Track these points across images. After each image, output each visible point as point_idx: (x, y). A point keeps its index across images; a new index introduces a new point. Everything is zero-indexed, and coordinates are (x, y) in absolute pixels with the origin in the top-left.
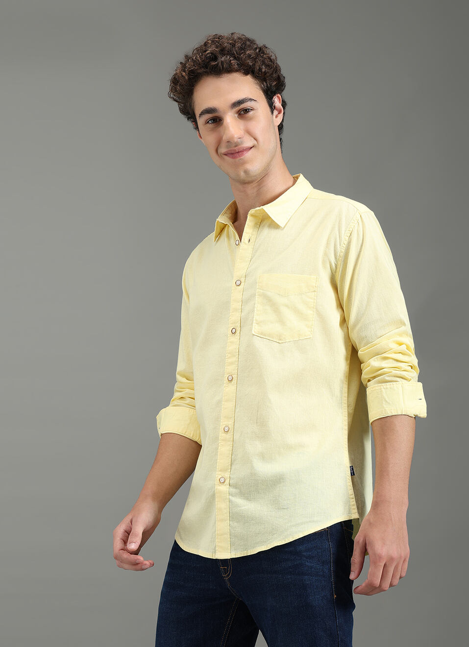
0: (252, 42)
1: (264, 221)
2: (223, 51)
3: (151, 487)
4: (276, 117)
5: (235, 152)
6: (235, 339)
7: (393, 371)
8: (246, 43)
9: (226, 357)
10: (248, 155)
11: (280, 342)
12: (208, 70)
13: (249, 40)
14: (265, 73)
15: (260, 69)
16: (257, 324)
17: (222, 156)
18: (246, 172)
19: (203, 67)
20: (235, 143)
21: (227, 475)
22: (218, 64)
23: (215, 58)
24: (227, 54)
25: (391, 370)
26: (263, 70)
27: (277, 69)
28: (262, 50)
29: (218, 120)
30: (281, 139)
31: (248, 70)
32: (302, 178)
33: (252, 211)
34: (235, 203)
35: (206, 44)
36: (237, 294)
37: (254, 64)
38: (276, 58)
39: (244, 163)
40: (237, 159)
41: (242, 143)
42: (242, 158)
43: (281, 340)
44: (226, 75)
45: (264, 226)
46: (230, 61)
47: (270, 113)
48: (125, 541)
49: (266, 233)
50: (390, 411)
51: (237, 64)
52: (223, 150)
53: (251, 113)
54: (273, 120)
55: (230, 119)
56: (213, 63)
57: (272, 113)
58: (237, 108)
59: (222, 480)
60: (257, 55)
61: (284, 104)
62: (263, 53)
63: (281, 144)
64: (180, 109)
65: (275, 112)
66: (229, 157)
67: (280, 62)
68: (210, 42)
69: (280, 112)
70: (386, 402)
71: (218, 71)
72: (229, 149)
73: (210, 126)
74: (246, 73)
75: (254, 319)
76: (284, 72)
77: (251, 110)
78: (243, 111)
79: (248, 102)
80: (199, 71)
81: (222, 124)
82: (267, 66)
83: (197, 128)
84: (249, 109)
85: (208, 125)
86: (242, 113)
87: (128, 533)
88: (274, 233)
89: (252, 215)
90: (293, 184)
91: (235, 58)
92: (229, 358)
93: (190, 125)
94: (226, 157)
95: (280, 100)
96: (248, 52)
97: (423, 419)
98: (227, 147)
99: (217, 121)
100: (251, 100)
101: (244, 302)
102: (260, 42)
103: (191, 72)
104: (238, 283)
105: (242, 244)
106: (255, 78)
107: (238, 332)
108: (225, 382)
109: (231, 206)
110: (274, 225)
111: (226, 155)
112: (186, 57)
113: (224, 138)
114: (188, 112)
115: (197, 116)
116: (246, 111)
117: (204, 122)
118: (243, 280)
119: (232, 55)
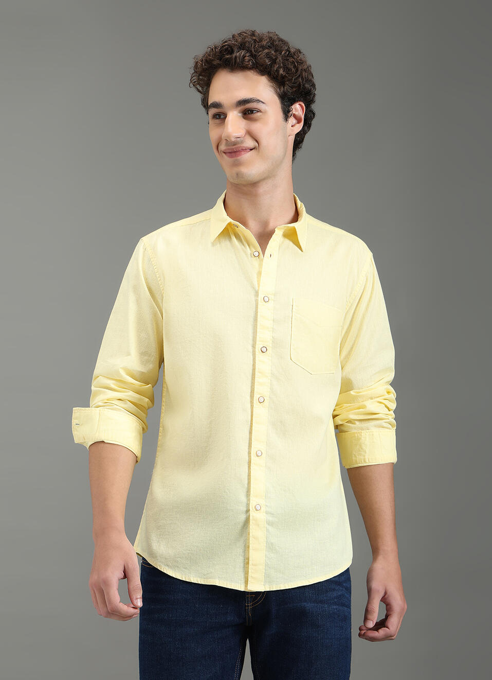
2: (242, 46)
4: (293, 125)
5: (233, 151)
9: (256, 376)
12: (223, 63)
14: (283, 77)
16: (294, 349)
17: (221, 154)
19: (219, 59)
20: (233, 142)
21: (262, 502)
22: (231, 58)
23: (231, 51)
24: (244, 49)
26: (281, 73)
36: (266, 311)
37: (272, 65)
41: (241, 143)
42: (239, 158)
44: (238, 71)
46: (245, 57)
51: (252, 62)
52: (223, 147)
53: (258, 115)
56: (229, 56)
59: (258, 508)
66: (228, 155)
69: (299, 122)
72: (228, 147)
73: (216, 121)
74: (261, 73)
77: (258, 111)
79: (255, 103)
80: (215, 62)
86: (247, 113)
95: (303, 109)
98: (226, 145)
99: (221, 116)
101: (276, 322)
104: (266, 299)
106: (272, 80)
107: (269, 352)
111: (224, 153)
113: (224, 135)
116: (252, 111)
119: (249, 51)
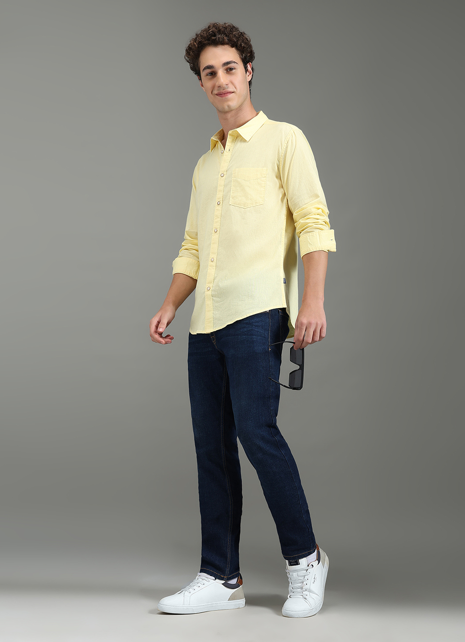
0: (237, 29)
1: (238, 138)
2: (219, 31)
3: (171, 298)
4: (248, 76)
5: (222, 94)
6: (219, 208)
7: (314, 225)
8: (233, 28)
9: (214, 219)
10: (230, 96)
11: (245, 208)
12: (210, 42)
14: (244, 47)
15: (241, 45)
17: (215, 96)
18: (229, 106)
19: (207, 40)
20: (223, 88)
21: (211, 285)
22: (216, 39)
23: (215, 36)
24: (222, 33)
25: (313, 224)
27: (250, 46)
28: (242, 34)
30: (250, 90)
31: (233, 45)
32: (261, 113)
33: (230, 132)
34: (223, 130)
35: (209, 27)
36: (222, 182)
37: (237, 41)
39: (228, 100)
40: (224, 98)
41: (228, 88)
42: (226, 97)
43: (245, 206)
44: (221, 46)
45: (238, 141)
46: (224, 38)
47: (245, 73)
48: (157, 327)
49: (240, 145)
50: (312, 249)
51: (228, 40)
52: (216, 92)
53: (234, 71)
54: (246, 77)
55: (221, 73)
56: (213, 38)
58: (226, 67)
59: (209, 288)
60: (240, 36)
61: (252, 69)
62: (243, 36)
63: (250, 93)
65: (248, 73)
66: (219, 96)
67: (252, 43)
69: (250, 74)
70: (310, 243)
71: (216, 43)
72: (219, 92)
73: (209, 77)
74: (232, 46)
75: (231, 195)
76: (254, 49)
77: (234, 69)
78: (229, 70)
79: (232, 64)
80: (205, 42)
81: (216, 76)
82: (246, 43)
83: (200, 79)
85: (207, 76)
87: (159, 322)
88: (243, 144)
89: (230, 135)
90: (257, 115)
91: (226, 36)
92: (216, 219)
93: (196, 77)
95: (251, 66)
96: (234, 33)
97: (333, 252)
98: (218, 90)
99: (213, 74)
100: (234, 62)
101: (225, 186)
102: (241, 30)
103: (200, 42)
104: (222, 175)
105: (225, 152)
106: (238, 50)
107: (221, 204)
108: (213, 233)
109: (220, 131)
110: (244, 140)
111: (217, 95)
112: (196, 35)
113: (216, 84)
114: (196, 70)
115: (201, 71)
116: (231, 69)
117: (205, 75)
118: (225, 173)
119: (225, 34)
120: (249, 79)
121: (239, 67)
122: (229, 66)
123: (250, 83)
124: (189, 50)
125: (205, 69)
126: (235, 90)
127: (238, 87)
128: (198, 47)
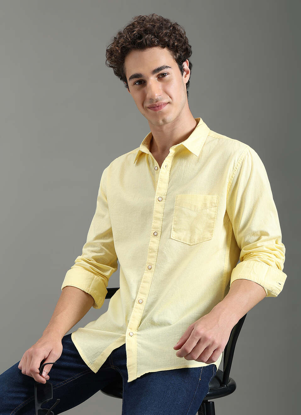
0: (167, 21)
2: (147, 31)
4: (185, 77)
5: (156, 106)
8: (163, 23)
9: (148, 252)
10: (165, 108)
11: (191, 244)
12: (135, 46)
13: (165, 20)
15: (174, 44)
16: (174, 231)
17: (146, 109)
18: (164, 120)
19: (132, 43)
20: (156, 100)
22: (142, 41)
23: (140, 37)
24: (149, 33)
26: (176, 44)
27: (186, 42)
28: (174, 27)
29: (143, 82)
30: (187, 92)
31: (164, 45)
35: (133, 24)
36: (159, 207)
37: (169, 40)
38: (185, 33)
39: (162, 114)
40: (157, 112)
41: (161, 100)
42: (161, 110)
43: (191, 243)
44: (149, 49)
46: (152, 39)
51: (157, 41)
52: (147, 104)
53: (167, 77)
54: (183, 80)
55: (153, 81)
56: (139, 41)
57: (182, 75)
58: (157, 74)
62: (176, 30)
64: (114, 71)
65: (185, 73)
66: (151, 109)
68: (136, 23)
69: (187, 73)
71: (142, 46)
72: (152, 104)
73: (137, 86)
74: (163, 47)
75: (172, 227)
77: (167, 74)
78: (161, 75)
79: (165, 69)
80: (129, 46)
81: (146, 85)
83: (127, 86)
84: (165, 74)
85: (135, 86)
86: (161, 76)
91: (155, 37)
92: (150, 253)
93: (122, 83)
94: (149, 110)
95: (187, 64)
96: (164, 31)
98: (150, 102)
100: (167, 67)
101: (165, 214)
103: (123, 47)
104: (160, 199)
105: (161, 169)
106: (170, 50)
108: (145, 269)
111: (149, 108)
113: (147, 96)
114: (121, 74)
115: (128, 79)
116: (164, 75)
117: (133, 84)
118: (164, 197)
119: (154, 34)
120: (186, 80)
121: (173, 71)
122: (161, 72)
123: (188, 84)
124: (110, 53)
125: (132, 77)
126: (171, 100)
127: (173, 94)
128: (121, 52)
